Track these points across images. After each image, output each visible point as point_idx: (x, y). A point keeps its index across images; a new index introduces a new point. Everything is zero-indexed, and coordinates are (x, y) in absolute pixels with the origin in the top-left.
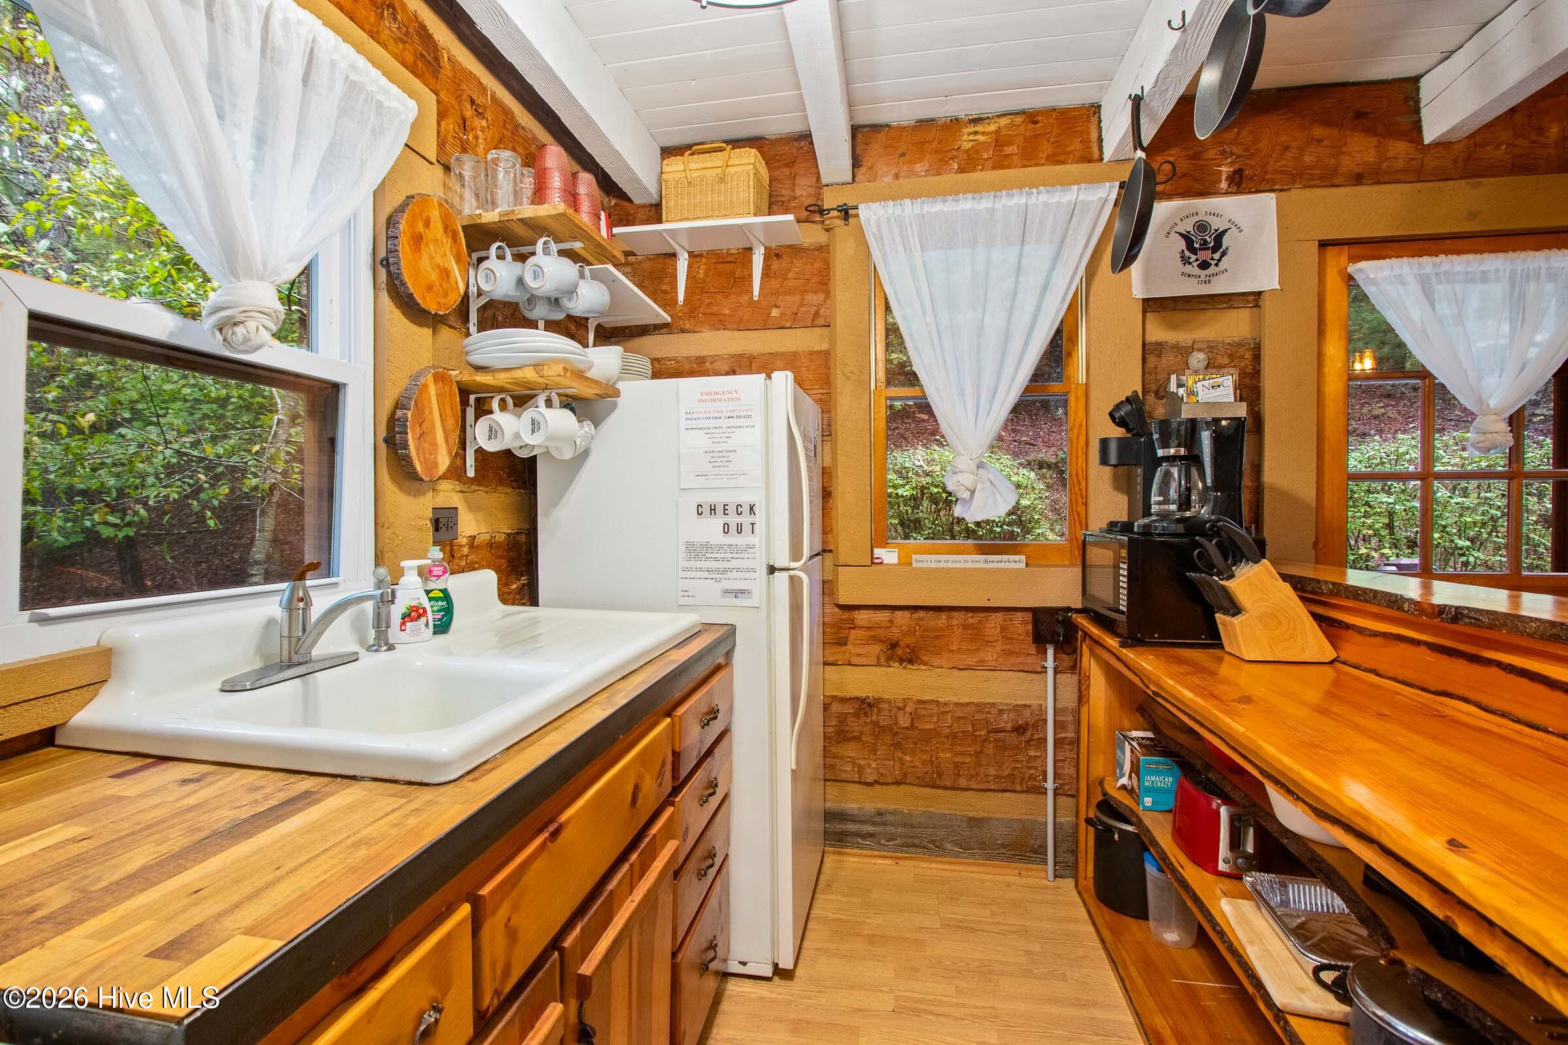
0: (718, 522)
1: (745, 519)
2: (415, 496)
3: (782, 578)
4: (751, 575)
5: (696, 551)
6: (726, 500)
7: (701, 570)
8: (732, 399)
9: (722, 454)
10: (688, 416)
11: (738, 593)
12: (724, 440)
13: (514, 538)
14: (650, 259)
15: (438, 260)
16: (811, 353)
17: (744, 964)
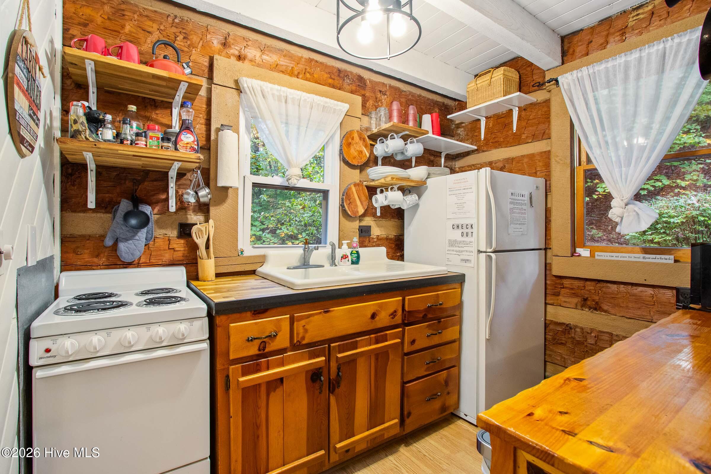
0: (459, 231)
1: (469, 230)
2: (352, 222)
3: (483, 256)
4: (471, 254)
5: (452, 243)
6: (462, 223)
7: (453, 251)
8: (465, 182)
9: (461, 204)
10: (450, 190)
11: (466, 261)
12: (462, 198)
13: (398, 237)
14: (470, 123)
15: (358, 148)
16: (541, 153)
17: (466, 416)
